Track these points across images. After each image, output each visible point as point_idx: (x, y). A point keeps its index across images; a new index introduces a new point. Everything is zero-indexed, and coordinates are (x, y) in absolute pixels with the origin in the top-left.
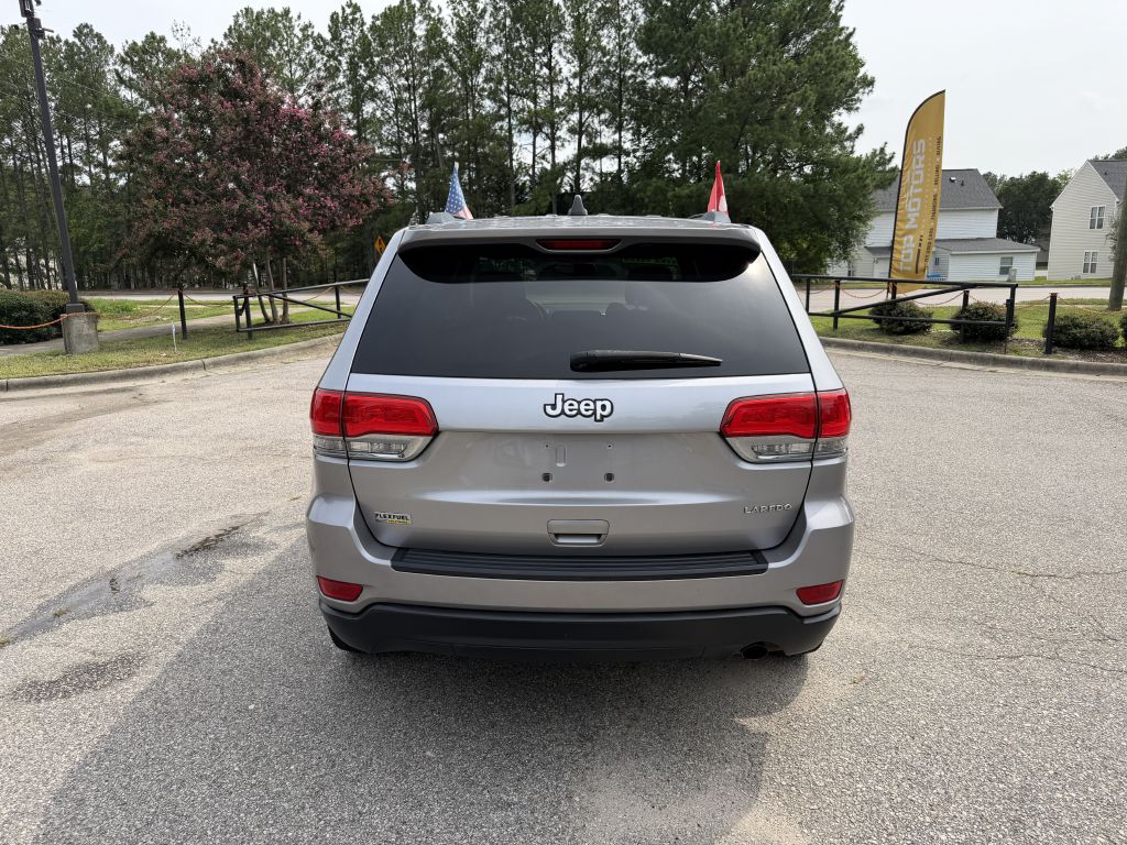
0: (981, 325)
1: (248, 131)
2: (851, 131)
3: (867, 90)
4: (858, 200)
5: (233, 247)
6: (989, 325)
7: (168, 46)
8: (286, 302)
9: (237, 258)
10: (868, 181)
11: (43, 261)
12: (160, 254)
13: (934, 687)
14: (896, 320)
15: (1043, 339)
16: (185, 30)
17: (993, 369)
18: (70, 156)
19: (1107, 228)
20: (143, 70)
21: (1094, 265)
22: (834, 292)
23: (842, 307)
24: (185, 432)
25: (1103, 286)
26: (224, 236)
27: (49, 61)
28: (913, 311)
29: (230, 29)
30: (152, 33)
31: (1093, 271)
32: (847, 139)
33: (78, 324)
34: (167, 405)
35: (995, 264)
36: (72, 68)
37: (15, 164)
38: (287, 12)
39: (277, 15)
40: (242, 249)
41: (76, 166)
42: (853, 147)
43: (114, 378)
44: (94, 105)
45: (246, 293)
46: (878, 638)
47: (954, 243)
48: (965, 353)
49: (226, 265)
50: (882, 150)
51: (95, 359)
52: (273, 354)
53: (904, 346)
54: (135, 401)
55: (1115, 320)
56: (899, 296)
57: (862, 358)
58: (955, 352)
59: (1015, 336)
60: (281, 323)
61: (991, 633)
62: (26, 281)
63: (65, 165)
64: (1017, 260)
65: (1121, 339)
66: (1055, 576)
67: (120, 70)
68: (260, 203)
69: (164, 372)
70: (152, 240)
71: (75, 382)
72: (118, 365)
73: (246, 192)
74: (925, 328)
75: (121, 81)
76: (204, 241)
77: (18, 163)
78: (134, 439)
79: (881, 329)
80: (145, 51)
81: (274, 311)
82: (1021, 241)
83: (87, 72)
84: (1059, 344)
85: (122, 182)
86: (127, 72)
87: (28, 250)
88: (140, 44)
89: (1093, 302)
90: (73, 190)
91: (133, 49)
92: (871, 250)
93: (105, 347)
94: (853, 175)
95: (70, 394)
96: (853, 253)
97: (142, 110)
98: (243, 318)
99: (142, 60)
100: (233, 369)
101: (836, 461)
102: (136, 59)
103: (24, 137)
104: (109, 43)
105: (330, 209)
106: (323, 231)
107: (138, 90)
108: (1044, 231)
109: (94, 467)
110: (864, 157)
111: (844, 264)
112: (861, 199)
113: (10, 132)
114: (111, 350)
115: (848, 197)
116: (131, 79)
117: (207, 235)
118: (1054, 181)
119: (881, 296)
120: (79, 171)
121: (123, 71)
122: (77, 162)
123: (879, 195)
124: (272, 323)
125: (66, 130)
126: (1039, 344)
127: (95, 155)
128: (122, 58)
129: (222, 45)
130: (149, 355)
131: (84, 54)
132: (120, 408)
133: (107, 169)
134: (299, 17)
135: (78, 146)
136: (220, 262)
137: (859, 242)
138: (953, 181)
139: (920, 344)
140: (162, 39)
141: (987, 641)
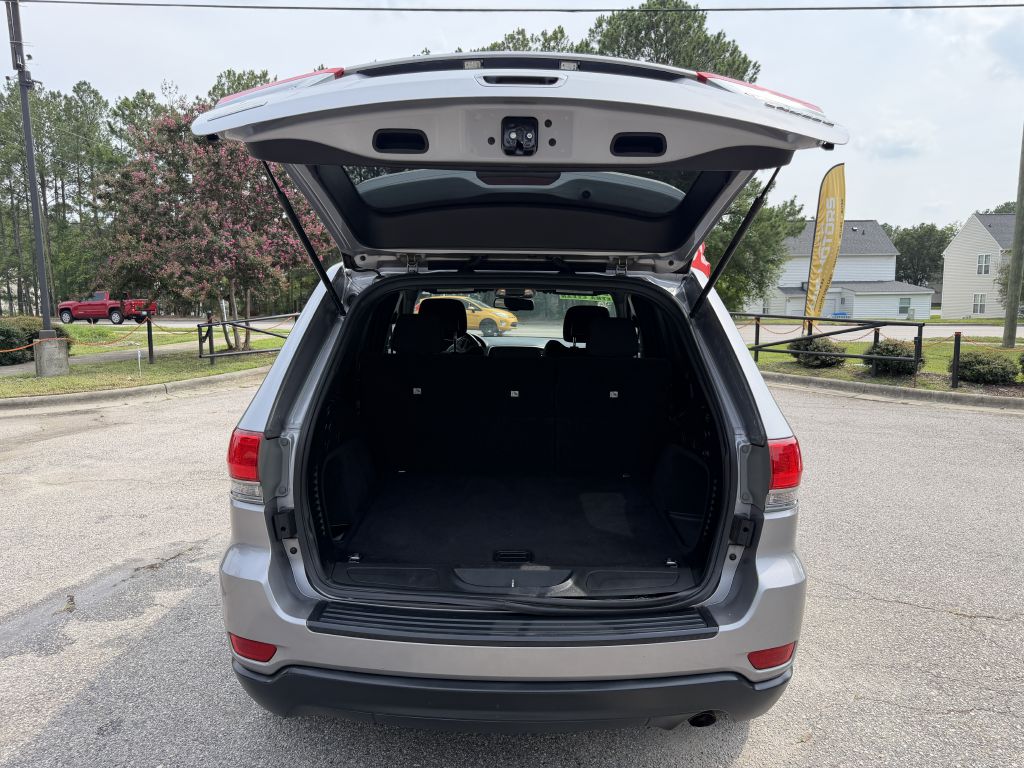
0: (892, 360)
1: (219, 174)
4: (771, 246)
5: (200, 279)
6: (900, 360)
7: (157, 101)
8: (249, 330)
9: (203, 289)
10: (780, 229)
11: (32, 290)
12: (132, 284)
13: (885, 747)
14: (812, 355)
15: (949, 374)
16: (173, 88)
17: (905, 401)
18: (63, 196)
19: (994, 274)
20: (132, 122)
21: (982, 307)
22: (754, 327)
23: (762, 341)
24: (138, 455)
25: (998, 325)
26: (192, 269)
27: (49, 113)
28: (828, 347)
29: (214, 88)
30: (143, 91)
31: (982, 311)
33: (50, 349)
34: (124, 427)
35: (896, 303)
36: (69, 119)
37: (12, 202)
38: (265, 74)
39: (256, 77)
40: (208, 281)
41: (69, 206)
43: (78, 400)
44: (88, 152)
45: (210, 322)
46: (822, 687)
47: (858, 285)
48: (877, 386)
49: (192, 294)
50: (792, 202)
51: (63, 381)
52: (232, 379)
53: (820, 379)
54: (97, 423)
55: (1014, 356)
56: (815, 332)
57: (782, 389)
58: (869, 385)
59: (923, 371)
60: (243, 350)
61: (937, 682)
62: (16, 307)
63: (58, 205)
64: (914, 300)
65: (1020, 374)
66: (992, 617)
67: (112, 122)
68: (227, 240)
69: (127, 395)
70: (125, 272)
71: (41, 403)
72: (83, 388)
73: (214, 230)
74: (839, 362)
75: (113, 131)
76: (173, 274)
77: (15, 202)
78: (87, 462)
79: (799, 362)
80: (136, 106)
81: (237, 339)
82: (916, 284)
83: (83, 123)
84: (964, 379)
85: (109, 220)
86: (118, 124)
87: (19, 280)
88: (131, 99)
89: (988, 339)
90: (63, 226)
91: (125, 103)
92: (785, 290)
93: (73, 371)
94: (766, 224)
95: (34, 416)
96: (768, 292)
97: (130, 157)
98: (206, 345)
99: (132, 113)
100: (192, 393)
101: (787, 514)
102: (127, 113)
103: (22, 179)
104: (104, 99)
105: (292, 246)
106: (285, 267)
107: (128, 139)
108: (936, 275)
109: (42, 490)
110: (776, 209)
111: (760, 302)
112: (774, 245)
113: (9, 174)
114: (79, 373)
115: (763, 243)
116: (121, 130)
117: (175, 268)
118: (942, 232)
119: (797, 332)
120: (70, 209)
121: (115, 123)
122: (69, 202)
123: (789, 242)
124: (234, 349)
125: (61, 173)
126: (945, 378)
127: (86, 196)
128: (115, 111)
129: (205, 101)
130: (115, 379)
131: (81, 107)
132: (80, 430)
133: (95, 209)
134: (276, 79)
135: (71, 188)
136: (186, 292)
137: (773, 283)
138: (855, 230)
139: (835, 377)
140: (152, 96)
141: (934, 692)
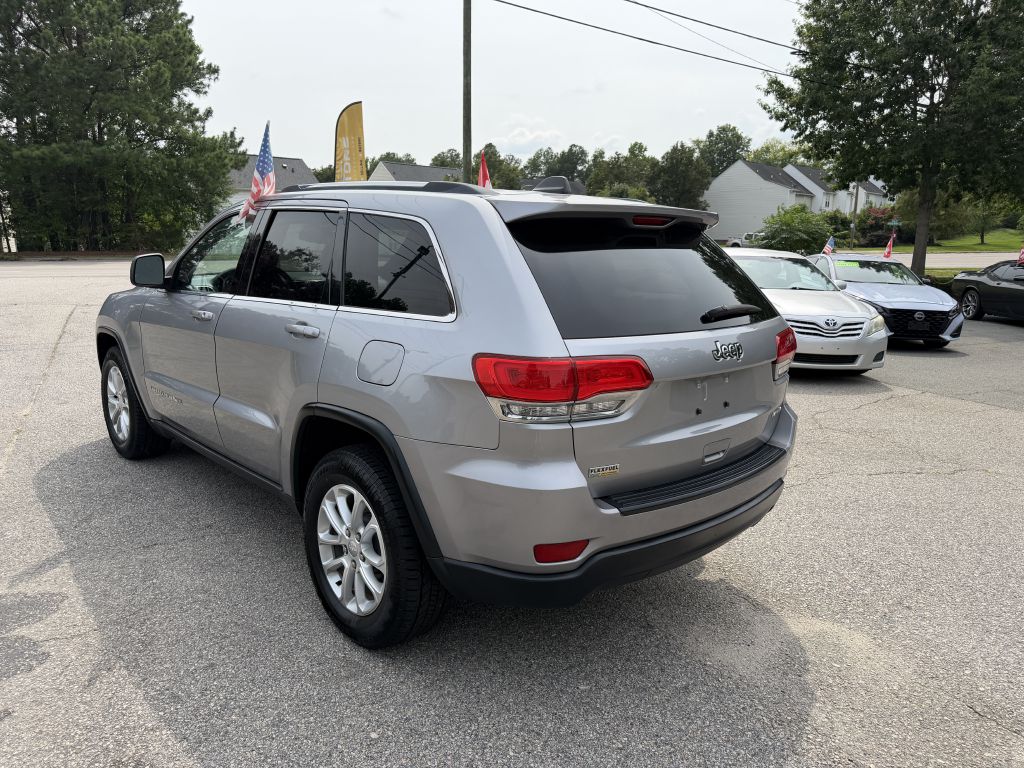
2: (202, 112)
3: (213, 77)
4: (218, 178)
10: (227, 161)
32: (198, 120)
42: (203, 127)
50: (232, 134)
110: (216, 138)
112: (222, 177)
115: (210, 174)
138: (285, 167)
